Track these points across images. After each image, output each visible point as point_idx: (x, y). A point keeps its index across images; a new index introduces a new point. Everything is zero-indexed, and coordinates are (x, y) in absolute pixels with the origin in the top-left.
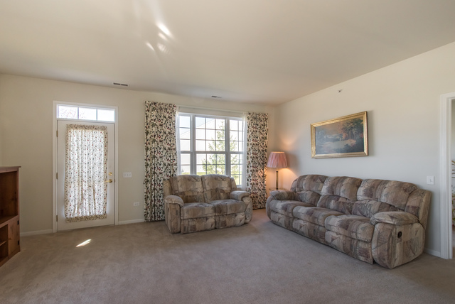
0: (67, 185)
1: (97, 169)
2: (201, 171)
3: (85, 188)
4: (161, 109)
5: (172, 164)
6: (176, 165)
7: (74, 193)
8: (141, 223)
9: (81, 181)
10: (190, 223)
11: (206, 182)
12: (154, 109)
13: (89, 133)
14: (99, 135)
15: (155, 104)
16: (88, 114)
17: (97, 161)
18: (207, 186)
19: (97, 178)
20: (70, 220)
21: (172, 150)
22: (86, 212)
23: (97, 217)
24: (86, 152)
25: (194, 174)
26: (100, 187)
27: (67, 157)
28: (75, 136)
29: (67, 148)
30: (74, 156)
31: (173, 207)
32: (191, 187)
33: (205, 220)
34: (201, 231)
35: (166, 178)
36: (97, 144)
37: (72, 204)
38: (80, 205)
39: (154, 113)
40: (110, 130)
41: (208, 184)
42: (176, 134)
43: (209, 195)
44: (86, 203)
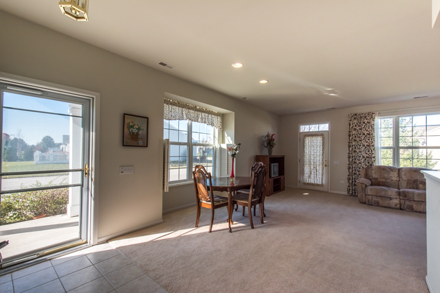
0: (303, 165)
1: (318, 158)
2: (403, 164)
3: (312, 168)
4: (361, 117)
5: (371, 157)
6: (374, 157)
7: (307, 170)
8: (345, 195)
9: (310, 164)
10: (374, 199)
11: (403, 173)
12: (355, 119)
13: (314, 138)
14: (319, 139)
15: (356, 115)
16: (314, 128)
17: (318, 154)
18: (403, 176)
19: (318, 163)
20: (305, 184)
21: (370, 147)
22: (312, 181)
23: (318, 185)
24: (312, 149)
25: (396, 166)
26: (319, 168)
27: (304, 151)
28: (308, 140)
29: (304, 147)
30: (307, 151)
31: (360, 185)
32: (386, 175)
33: (389, 199)
34: (385, 207)
35: (364, 166)
36: (318, 144)
37: (306, 175)
38: (310, 177)
39: (356, 121)
40: (326, 136)
41: (405, 174)
42: (375, 134)
43: (404, 184)
44: (312, 176)
